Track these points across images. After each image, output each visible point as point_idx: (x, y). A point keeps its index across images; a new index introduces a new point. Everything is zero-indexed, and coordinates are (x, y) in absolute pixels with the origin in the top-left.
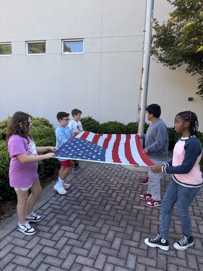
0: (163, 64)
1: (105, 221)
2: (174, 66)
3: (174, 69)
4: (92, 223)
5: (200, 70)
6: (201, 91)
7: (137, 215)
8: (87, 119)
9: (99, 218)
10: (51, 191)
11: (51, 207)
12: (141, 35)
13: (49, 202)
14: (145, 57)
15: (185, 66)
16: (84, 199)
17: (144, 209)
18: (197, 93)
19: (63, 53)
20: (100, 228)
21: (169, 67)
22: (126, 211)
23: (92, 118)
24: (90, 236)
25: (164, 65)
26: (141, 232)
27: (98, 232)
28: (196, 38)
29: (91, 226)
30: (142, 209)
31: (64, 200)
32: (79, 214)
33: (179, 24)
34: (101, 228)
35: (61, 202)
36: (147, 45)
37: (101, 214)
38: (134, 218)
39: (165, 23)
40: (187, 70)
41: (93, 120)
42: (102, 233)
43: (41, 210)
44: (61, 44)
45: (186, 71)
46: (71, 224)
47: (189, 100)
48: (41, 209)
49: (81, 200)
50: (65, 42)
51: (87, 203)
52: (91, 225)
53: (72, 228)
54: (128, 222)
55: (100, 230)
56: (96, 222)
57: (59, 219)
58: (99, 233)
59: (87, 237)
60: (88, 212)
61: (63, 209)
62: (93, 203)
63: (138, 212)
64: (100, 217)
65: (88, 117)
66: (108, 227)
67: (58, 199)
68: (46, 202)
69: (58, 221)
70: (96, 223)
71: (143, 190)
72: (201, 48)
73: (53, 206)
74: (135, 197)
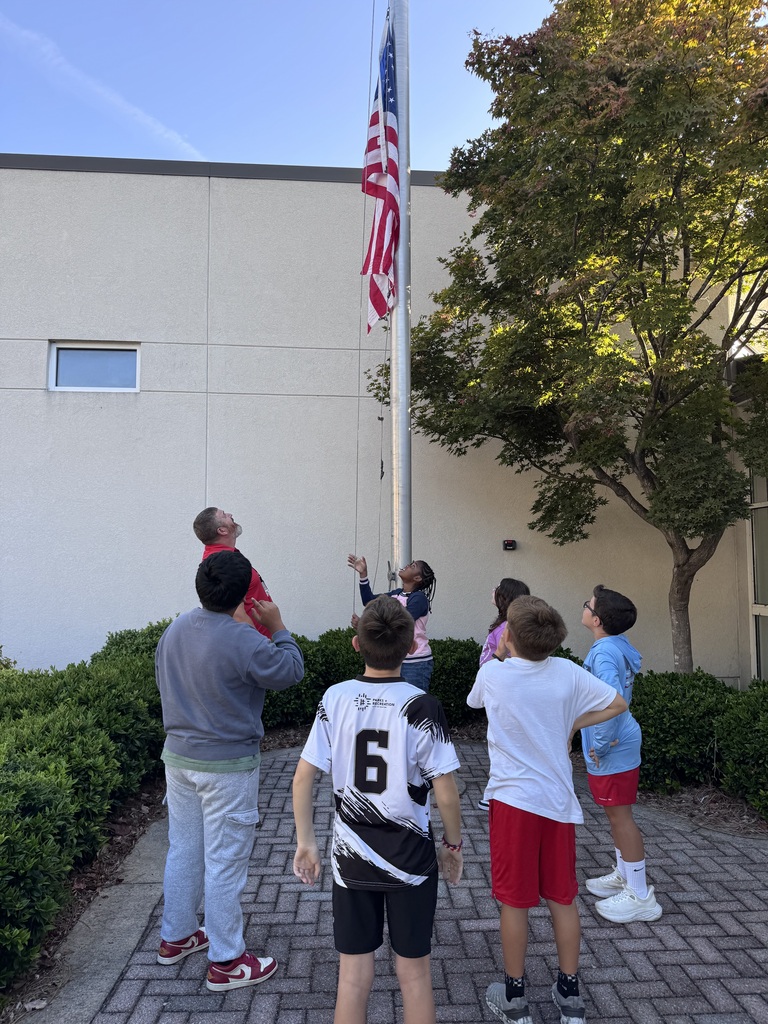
1: (393, 995)
2: (460, 445)
3: (461, 452)
5: (538, 456)
6: (543, 518)
7: (490, 951)
10: (111, 931)
11: (149, 991)
13: (129, 975)
14: (397, 415)
15: (495, 445)
16: (269, 937)
18: (532, 526)
19: (52, 387)
21: (447, 447)
22: (446, 945)
25: (431, 442)
28: (529, 369)
32: (281, 994)
33: (464, 327)
36: (400, 381)
38: (486, 965)
39: (424, 320)
40: (502, 456)
43: (112, 1013)
44: (46, 356)
45: (500, 460)
47: (506, 549)
48: (109, 1009)
49: (261, 943)
50: (61, 352)
51: (291, 949)
54: (474, 983)
60: (311, 982)
62: (310, 942)
63: (487, 940)
68: (116, 977)
72: (547, 397)
73: (156, 988)
74: (450, 895)
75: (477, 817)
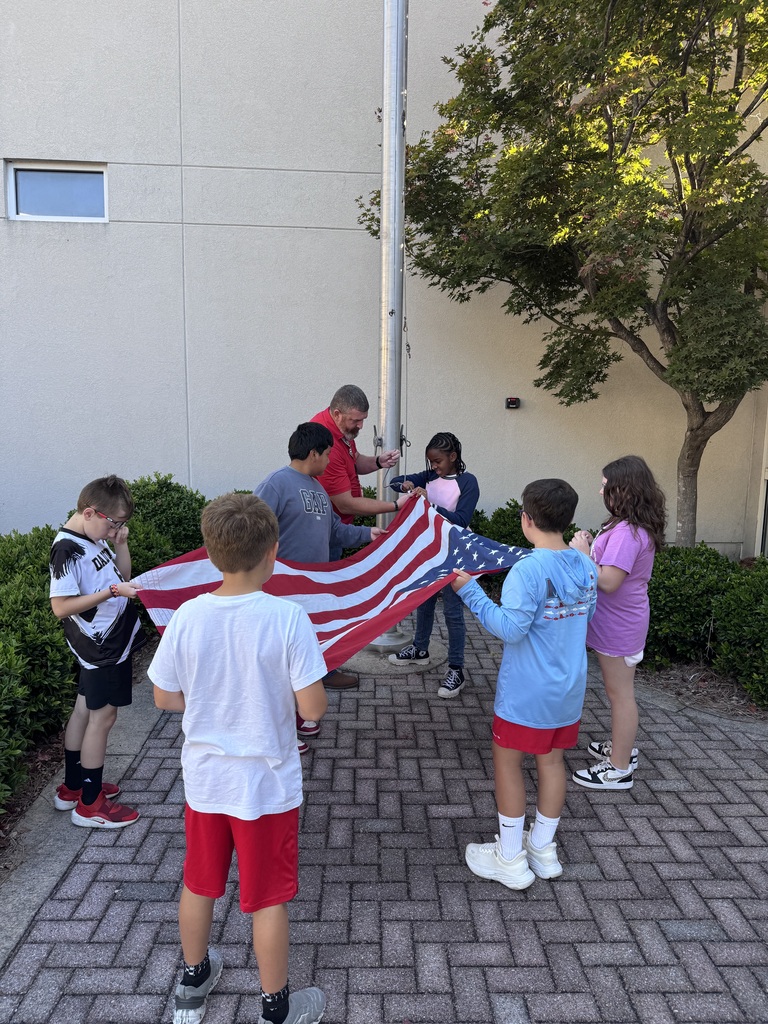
0: (428, 280)
1: (351, 888)
2: (464, 289)
3: (464, 298)
4: (307, 911)
5: (550, 304)
6: (550, 374)
7: (456, 840)
8: (152, 488)
9: (323, 882)
11: (101, 877)
13: (84, 858)
14: (388, 254)
15: (503, 290)
17: (471, 815)
18: (538, 383)
19: (12, 215)
20: (346, 923)
21: (447, 291)
22: (411, 832)
23: (174, 481)
24: (320, 964)
25: (431, 285)
26: (499, 902)
27: (345, 940)
28: (543, 199)
29: (304, 921)
30: (466, 815)
31: (145, 837)
33: (473, 146)
34: (349, 922)
35: (139, 848)
37: (324, 867)
38: (450, 856)
39: (426, 137)
40: (509, 303)
41: (178, 489)
42: (360, 943)
43: (62, 900)
44: (2, 178)
45: (507, 307)
46: (221, 934)
47: (508, 407)
48: (58, 896)
50: (19, 173)
52: (302, 916)
53: (234, 951)
54: (436, 876)
55: (350, 930)
56: (320, 902)
57: (162, 924)
58: (349, 942)
59: (310, 972)
61: (159, 877)
63: (453, 827)
64: (323, 876)
65: (157, 475)
66: (373, 912)
67: (119, 837)
68: (71, 859)
69: (157, 933)
70: (320, 907)
71: (436, 743)
72: (562, 234)
73: (110, 873)
74: (421, 776)
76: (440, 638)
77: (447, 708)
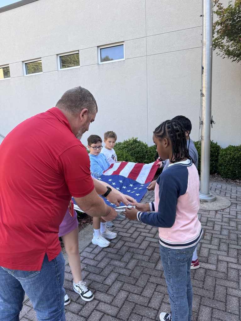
0: (232, 59)
1: (157, 286)
4: (138, 290)
7: (205, 278)
8: (131, 142)
9: (148, 281)
11: (83, 262)
12: (198, 26)
14: (205, 51)
16: (128, 251)
17: (215, 269)
19: (100, 63)
20: (149, 299)
23: (138, 140)
24: (134, 311)
25: (233, 61)
26: (213, 308)
27: (146, 305)
29: (135, 294)
30: (212, 269)
31: (100, 252)
32: (120, 274)
34: (150, 299)
35: (97, 255)
37: (150, 276)
38: (199, 284)
39: (231, 3)
41: (139, 142)
42: (151, 308)
44: (97, 52)
46: (108, 290)
49: (124, 253)
50: (102, 50)
51: (132, 258)
52: (135, 292)
53: (109, 297)
55: (149, 302)
56: (144, 288)
57: (93, 282)
58: (147, 306)
59: (129, 313)
60: (132, 272)
61: (98, 266)
62: (140, 257)
63: (205, 273)
64: (149, 279)
65: (133, 138)
66: (160, 298)
67: (93, 250)
69: (90, 284)
70: (143, 290)
71: (211, 238)
73: (86, 261)
74: (200, 250)
75: (229, 218)
76: (230, 198)
77: (222, 225)
